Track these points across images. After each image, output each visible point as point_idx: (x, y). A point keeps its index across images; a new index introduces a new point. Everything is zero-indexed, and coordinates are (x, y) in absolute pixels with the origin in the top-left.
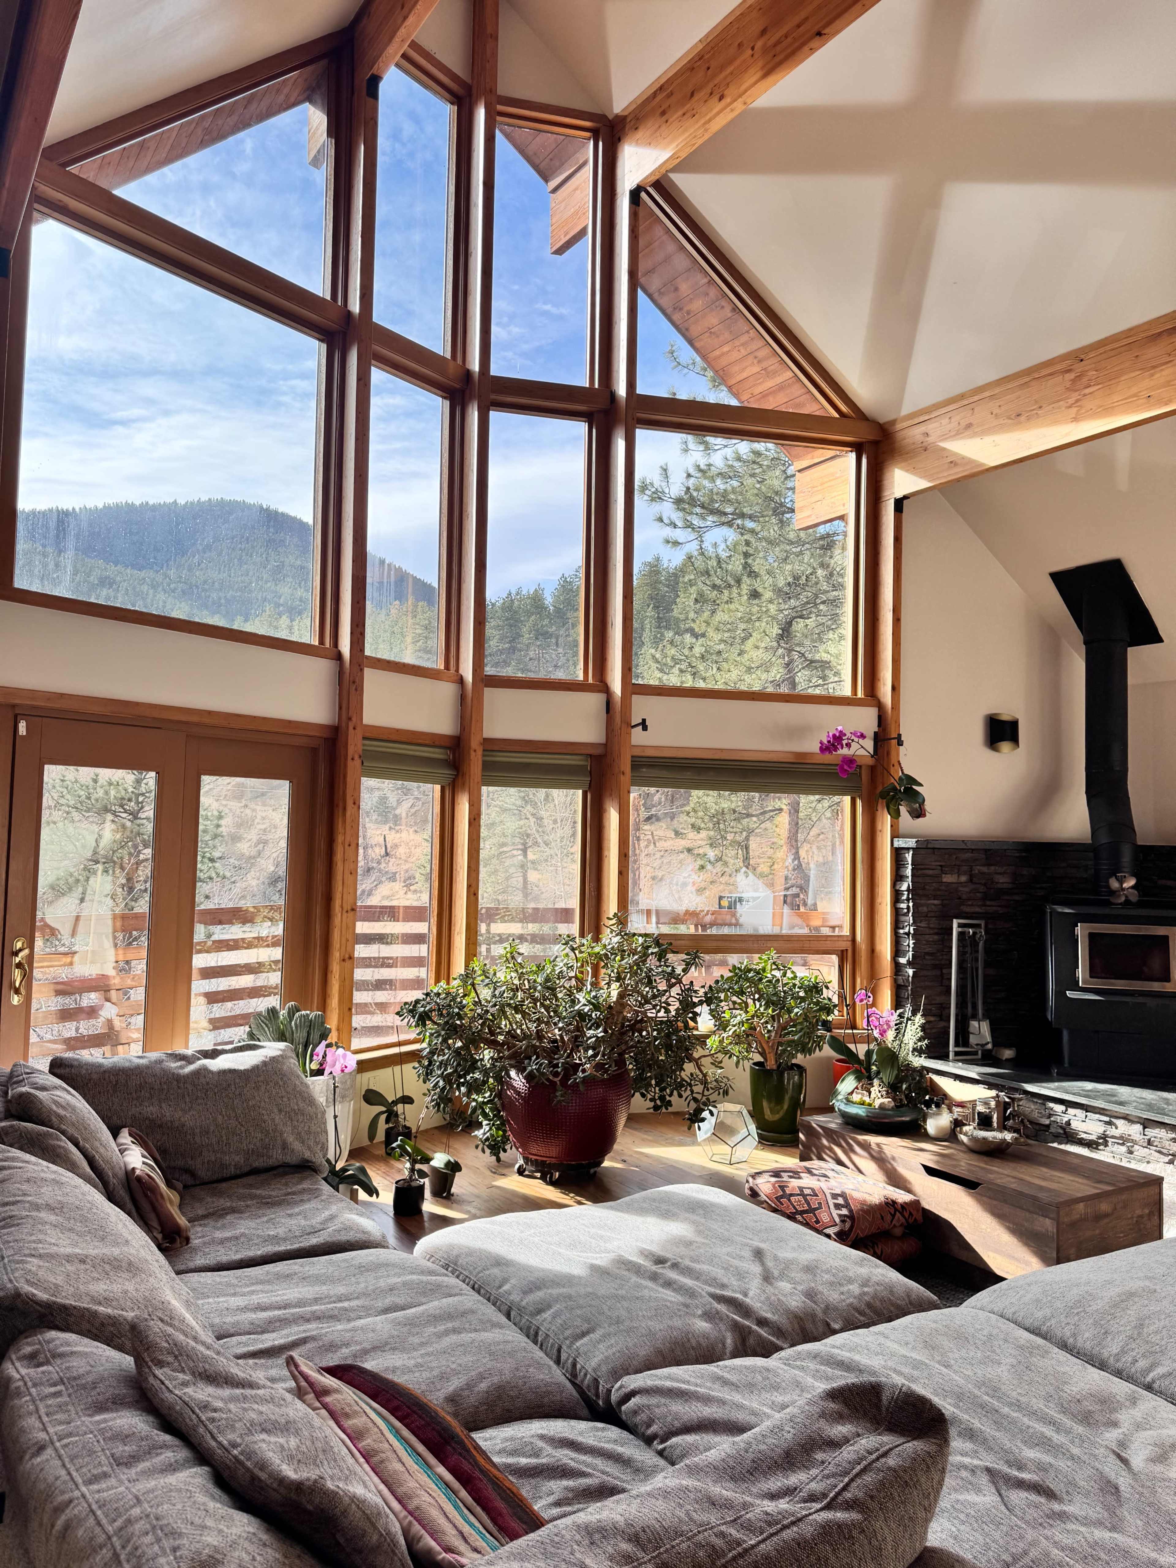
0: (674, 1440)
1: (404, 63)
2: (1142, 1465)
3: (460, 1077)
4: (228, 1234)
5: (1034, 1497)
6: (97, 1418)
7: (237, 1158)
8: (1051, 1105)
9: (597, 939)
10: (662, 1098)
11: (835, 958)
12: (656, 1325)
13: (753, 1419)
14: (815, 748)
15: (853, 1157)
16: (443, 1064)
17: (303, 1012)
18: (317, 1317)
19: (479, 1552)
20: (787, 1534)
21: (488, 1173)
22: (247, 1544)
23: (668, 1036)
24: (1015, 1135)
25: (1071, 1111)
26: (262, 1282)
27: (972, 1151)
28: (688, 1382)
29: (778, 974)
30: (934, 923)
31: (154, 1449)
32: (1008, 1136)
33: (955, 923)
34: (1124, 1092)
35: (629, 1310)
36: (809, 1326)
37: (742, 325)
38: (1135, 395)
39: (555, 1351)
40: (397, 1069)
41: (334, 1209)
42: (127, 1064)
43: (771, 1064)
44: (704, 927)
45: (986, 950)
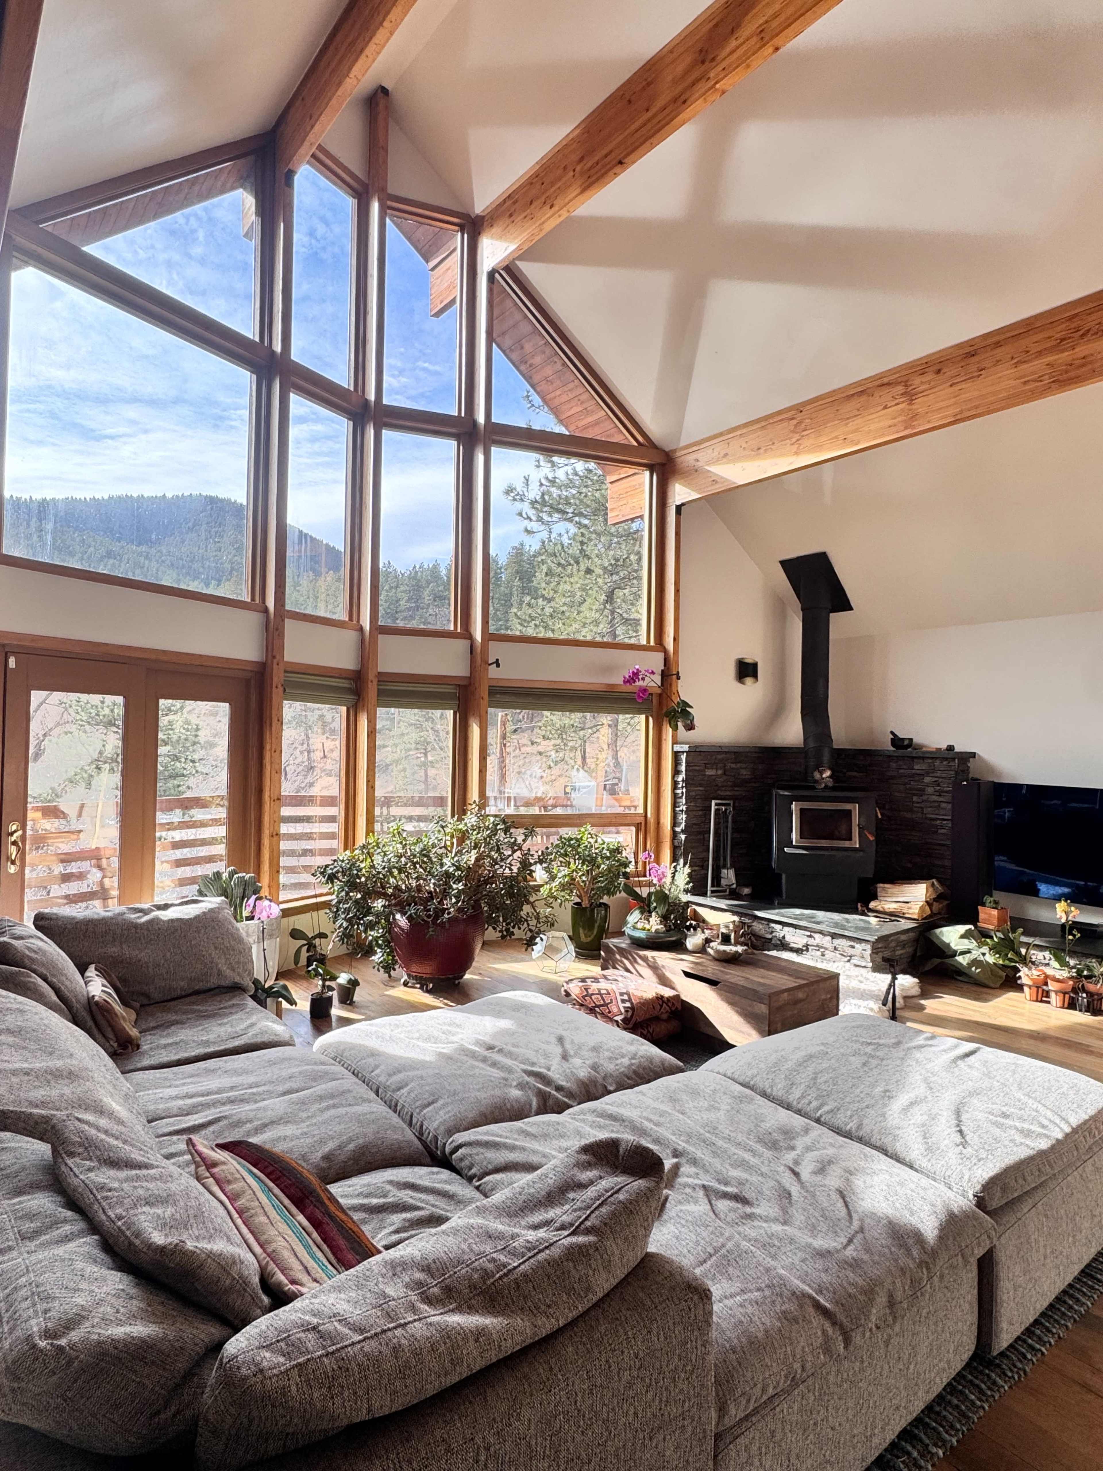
0: (487, 1179)
1: (313, 160)
2: (808, 1176)
3: (360, 919)
4: (170, 1041)
5: (732, 1204)
6: (16, 1200)
7: (182, 984)
8: (772, 925)
9: (460, 819)
10: (507, 930)
11: (633, 829)
12: (481, 1095)
13: (544, 1160)
14: (620, 681)
15: (636, 966)
16: (347, 911)
17: (240, 875)
18: (231, 1101)
19: (318, 1282)
20: (541, 1257)
21: (382, 986)
22: (113, 1300)
23: (511, 887)
24: (745, 948)
25: (786, 929)
26: (192, 1076)
27: (716, 959)
28: (501, 1136)
29: (592, 841)
30: (699, 803)
31: (56, 1223)
32: (740, 949)
33: (713, 802)
34: (820, 915)
35: (463, 1085)
36: (592, 1090)
37: (569, 376)
38: (836, 437)
39: (408, 1117)
40: (315, 914)
41: (254, 1018)
42: (96, 917)
43: (585, 904)
44: (545, 808)
45: (733, 822)
